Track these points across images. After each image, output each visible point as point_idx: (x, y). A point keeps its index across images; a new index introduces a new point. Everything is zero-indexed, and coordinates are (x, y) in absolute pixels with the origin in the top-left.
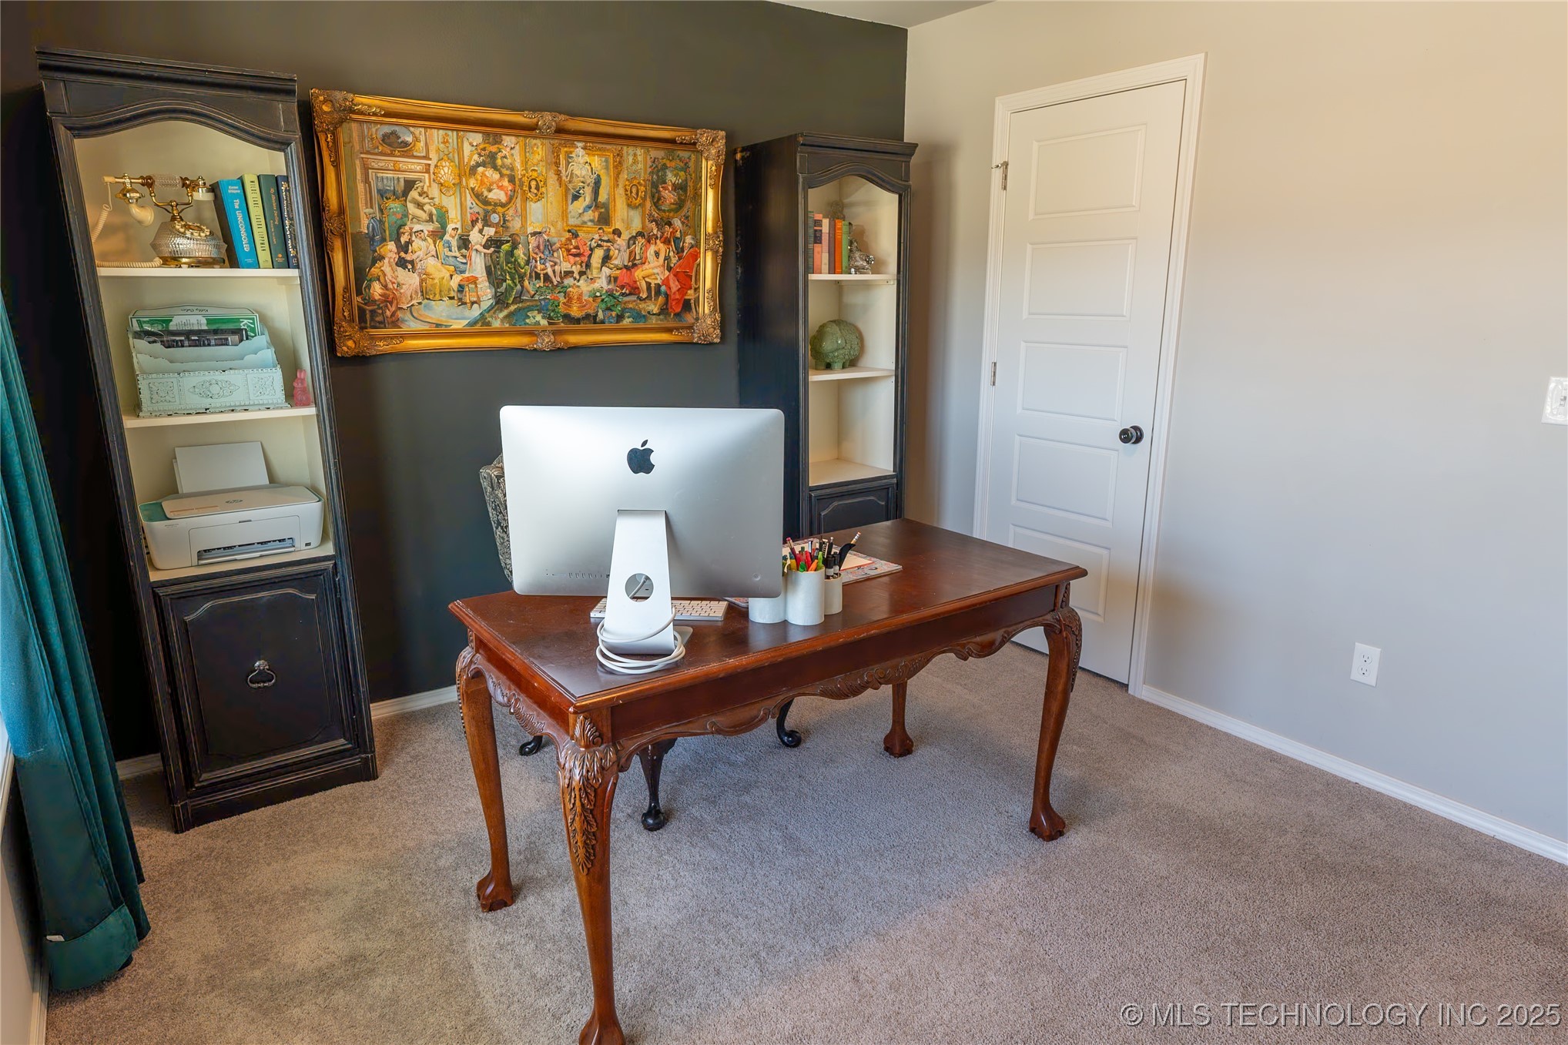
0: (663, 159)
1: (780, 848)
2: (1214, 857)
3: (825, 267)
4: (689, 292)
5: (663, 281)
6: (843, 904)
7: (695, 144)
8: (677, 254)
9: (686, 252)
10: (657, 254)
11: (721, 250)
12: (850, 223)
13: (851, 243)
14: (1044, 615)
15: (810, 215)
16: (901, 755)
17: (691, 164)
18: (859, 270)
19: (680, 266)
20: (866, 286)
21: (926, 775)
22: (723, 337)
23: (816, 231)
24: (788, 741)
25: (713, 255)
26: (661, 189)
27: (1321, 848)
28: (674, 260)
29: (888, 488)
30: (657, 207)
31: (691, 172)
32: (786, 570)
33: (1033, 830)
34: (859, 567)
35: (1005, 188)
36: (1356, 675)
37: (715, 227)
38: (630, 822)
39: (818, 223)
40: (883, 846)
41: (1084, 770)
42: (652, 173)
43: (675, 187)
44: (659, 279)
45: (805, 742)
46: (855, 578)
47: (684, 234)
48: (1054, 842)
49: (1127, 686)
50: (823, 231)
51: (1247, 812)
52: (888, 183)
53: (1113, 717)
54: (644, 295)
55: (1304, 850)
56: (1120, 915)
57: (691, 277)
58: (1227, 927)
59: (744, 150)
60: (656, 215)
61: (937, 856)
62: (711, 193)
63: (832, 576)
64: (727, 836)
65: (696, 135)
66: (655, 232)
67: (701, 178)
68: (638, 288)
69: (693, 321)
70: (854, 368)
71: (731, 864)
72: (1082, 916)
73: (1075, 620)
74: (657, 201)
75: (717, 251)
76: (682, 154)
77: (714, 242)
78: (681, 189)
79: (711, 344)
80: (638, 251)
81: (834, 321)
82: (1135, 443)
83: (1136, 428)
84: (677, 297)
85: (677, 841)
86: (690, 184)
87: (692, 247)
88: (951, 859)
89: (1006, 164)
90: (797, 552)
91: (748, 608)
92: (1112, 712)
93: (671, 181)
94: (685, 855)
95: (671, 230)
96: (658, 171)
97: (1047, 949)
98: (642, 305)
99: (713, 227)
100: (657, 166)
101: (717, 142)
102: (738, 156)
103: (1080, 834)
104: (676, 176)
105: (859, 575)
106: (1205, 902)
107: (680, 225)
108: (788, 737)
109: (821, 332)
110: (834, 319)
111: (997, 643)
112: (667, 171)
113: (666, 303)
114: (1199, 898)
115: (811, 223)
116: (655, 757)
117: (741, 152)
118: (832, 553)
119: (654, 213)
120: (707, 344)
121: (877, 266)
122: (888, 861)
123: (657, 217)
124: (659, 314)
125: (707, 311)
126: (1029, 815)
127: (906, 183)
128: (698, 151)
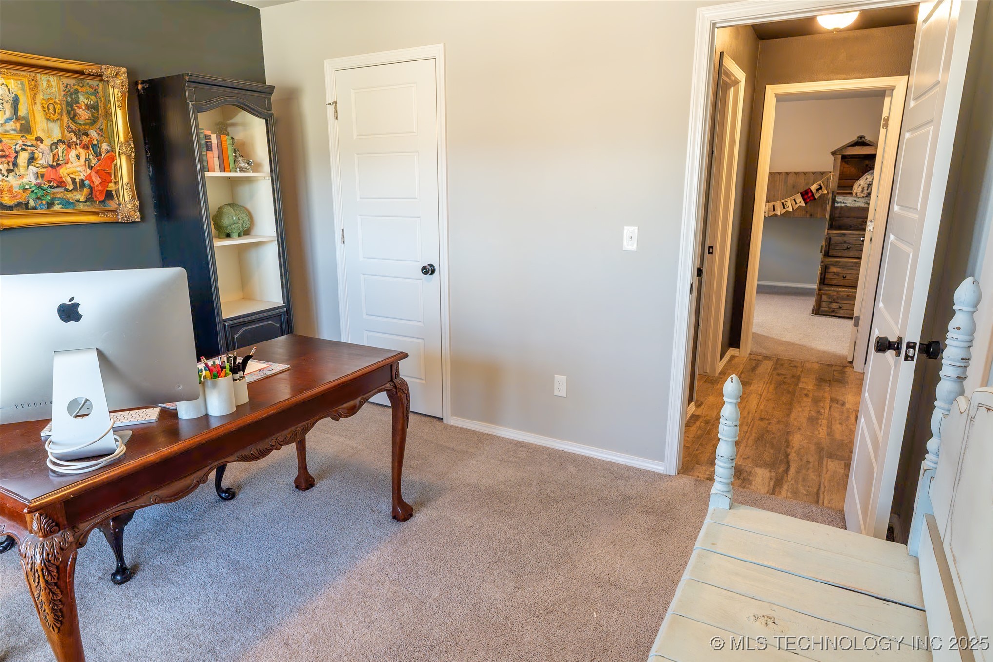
0: (74, 85)
1: (225, 571)
2: (496, 508)
3: (217, 167)
4: (110, 184)
5: (86, 177)
6: (274, 597)
7: (101, 76)
8: (96, 156)
9: (103, 155)
10: (78, 157)
11: (133, 154)
12: (232, 138)
13: (235, 151)
14: (385, 384)
15: (201, 131)
16: (307, 489)
17: (100, 90)
18: (242, 170)
19: (99, 166)
20: (249, 180)
21: (324, 498)
22: (143, 218)
23: (207, 142)
24: (225, 496)
25: (127, 158)
26: (76, 108)
27: (549, 490)
28: (94, 161)
29: (281, 315)
30: (73, 121)
31: (101, 96)
32: (202, 379)
33: (394, 517)
34: (260, 370)
35: (337, 118)
36: (556, 393)
37: (126, 138)
38: (101, 582)
39: (207, 137)
40: (299, 551)
41: (422, 474)
42: (66, 95)
43: (88, 107)
44: (82, 175)
45: (238, 494)
46: (257, 378)
47: (100, 143)
48: (408, 521)
49: (442, 419)
50: (213, 143)
51: (511, 479)
52: (256, 111)
53: (436, 439)
54: (70, 187)
55: (540, 493)
56: (448, 555)
57: (110, 174)
58: (505, 546)
59: (143, 82)
60: (73, 127)
61: (336, 548)
62: (119, 113)
63: (239, 379)
64: (183, 573)
65: (101, 69)
66: (74, 139)
67: (109, 101)
68: (65, 182)
69: (116, 206)
70: (248, 236)
71: (188, 591)
72: (427, 562)
73: (404, 384)
74: (73, 117)
75: (130, 155)
76: (91, 82)
77: (126, 148)
78: (94, 108)
79: (134, 222)
80: (60, 154)
81: (229, 205)
82: (430, 274)
83: (431, 265)
84: (100, 188)
85: (142, 587)
86: (101, 105)
87: (108, 152)
88: (345, 548)
89: (335, 103)
90: (210, 366)
91: (176, 410)
92: (436, 436)
93: (84, 102)
94: (150, 594)
95: (88, 139)
96: (71, 94)
97: (408, 588)
98: (69, 195)
99: (125, 138)
100: (69, 91)
101: (121, 76)
102: (140, 87)
103: (422, 513)
104: (88, 98)
105: (260, 376)
106: (493, 535)
107: (97, 136)
108: (225, 494)
109: (220, 213)
110: (229, 203)
111: (357, 406)
112: (79, 94)
113: (91, 193)
114: (490, 533)
115: (202, 136)
116: (117, 530)
117: (142, 84)
118: (237, 363)
119: (71, 125)
120: (130, 223)
121: (257, 167)
122: (304, 560)
123: (75, 129)
124: (85, 202)
125: (127, 199)
126: (391, 507)
127: (270, 112)
128: (105, 81)
